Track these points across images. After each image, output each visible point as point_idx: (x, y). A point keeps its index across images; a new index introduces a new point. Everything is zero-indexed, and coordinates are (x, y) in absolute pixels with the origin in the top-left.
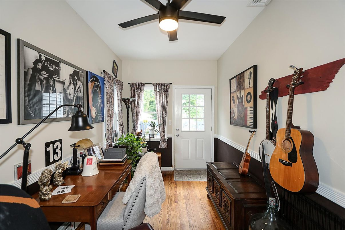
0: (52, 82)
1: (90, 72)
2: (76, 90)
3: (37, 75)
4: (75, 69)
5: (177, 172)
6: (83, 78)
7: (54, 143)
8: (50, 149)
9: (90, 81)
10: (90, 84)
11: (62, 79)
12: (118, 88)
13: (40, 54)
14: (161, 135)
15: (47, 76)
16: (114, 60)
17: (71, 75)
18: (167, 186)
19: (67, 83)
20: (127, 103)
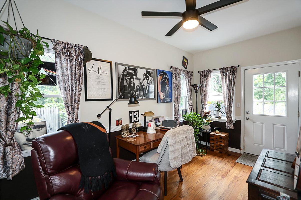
0: (133, 80)
1: (159, 70)
2: (148, 83)
3: (124, 77)
4: (147, 70)
5: (245, 156)
6: (153, 75)
7: (134, 112)
8: (132, 115)
9: (159, 75)
10: (159, 77)
11: (138, 77)
12: (186, 77)
13: (126, 67)
14: (227, 117)
15: (130, 77)
16: (184, 56)
17: (144, 74)
18: (225, 163)
19: (142, 79)
20: (195, 88)
